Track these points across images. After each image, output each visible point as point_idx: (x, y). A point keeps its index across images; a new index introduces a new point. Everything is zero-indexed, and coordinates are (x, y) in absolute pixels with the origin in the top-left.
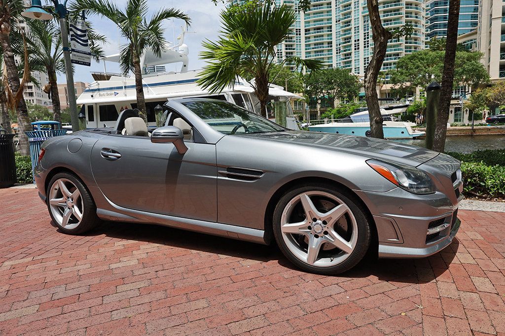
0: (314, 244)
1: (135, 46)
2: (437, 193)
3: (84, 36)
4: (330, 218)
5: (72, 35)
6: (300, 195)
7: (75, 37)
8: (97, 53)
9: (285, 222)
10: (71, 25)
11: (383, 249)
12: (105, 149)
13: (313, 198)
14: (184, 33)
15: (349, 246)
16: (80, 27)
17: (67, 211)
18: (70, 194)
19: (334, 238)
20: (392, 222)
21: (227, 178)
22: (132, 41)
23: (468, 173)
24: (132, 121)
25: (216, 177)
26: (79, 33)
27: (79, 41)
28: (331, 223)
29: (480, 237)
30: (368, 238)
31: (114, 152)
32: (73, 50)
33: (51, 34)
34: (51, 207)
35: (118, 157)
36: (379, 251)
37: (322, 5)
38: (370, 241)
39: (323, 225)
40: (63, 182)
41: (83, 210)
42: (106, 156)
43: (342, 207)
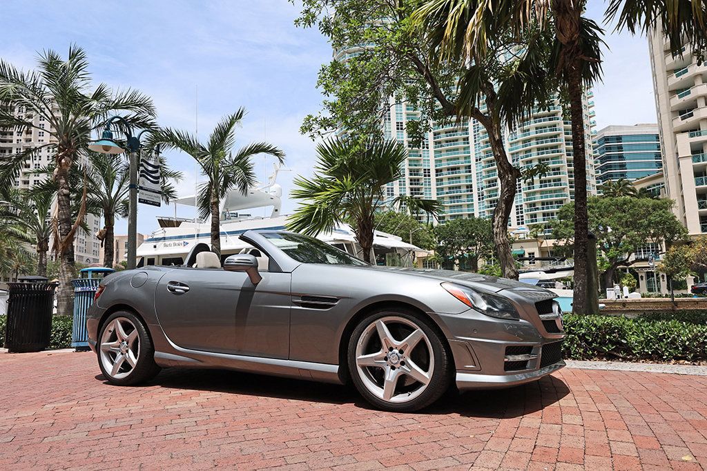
0: (391, 376)
1: (215, 185)
2: (521, 320)
3: (157, 172)
4: (406, 346)
5: (142, 171)
6: (376, 322)
7: (146, 173)
8: (167, 193)
9: (360, 353)
10: (142, 160)
11: (461, 377)
12: (172, 283)
13: (389, 325)
14: (277, 171)
15: (426, 376)
16: (152, 162)
17: (119, 356)
18: (125, 336)
19: (410, 367)
20: (467, 346)
21: (301, 308)
22: (211, 179)
23: (605, 329)
24: (205, 255)
25: (289, 307)
26: (150, 168)
27: (149, 177)
28: (407, 351)
29: (598, 389)
30: (445, 366)
31: (182, 285)
32: (141, 188)
33: (116, 170)
34: (102, 352)
35: (186, 291)
36: (457, 380)
37: (457, 140)
38: (448, 369)
39: (399, 354)
40: (120, 322)
41: (139, 354)
42: (173, 290)
43: (418, 333)
